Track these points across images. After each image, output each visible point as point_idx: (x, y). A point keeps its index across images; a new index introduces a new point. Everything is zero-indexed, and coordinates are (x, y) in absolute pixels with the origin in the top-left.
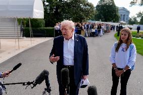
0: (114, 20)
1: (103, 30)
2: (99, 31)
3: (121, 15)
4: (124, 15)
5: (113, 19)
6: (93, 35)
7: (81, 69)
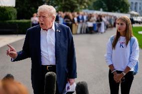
0: (122, 9)
1: (105, 23)
2: (99, 25)
3: (132, 3)
4: (136, 3)
5: (119, 9)
6: (90, 31)
7: (66, 70)
